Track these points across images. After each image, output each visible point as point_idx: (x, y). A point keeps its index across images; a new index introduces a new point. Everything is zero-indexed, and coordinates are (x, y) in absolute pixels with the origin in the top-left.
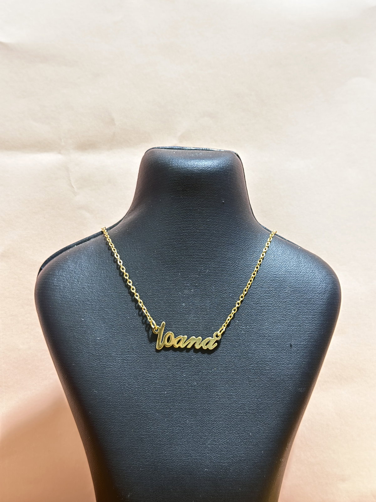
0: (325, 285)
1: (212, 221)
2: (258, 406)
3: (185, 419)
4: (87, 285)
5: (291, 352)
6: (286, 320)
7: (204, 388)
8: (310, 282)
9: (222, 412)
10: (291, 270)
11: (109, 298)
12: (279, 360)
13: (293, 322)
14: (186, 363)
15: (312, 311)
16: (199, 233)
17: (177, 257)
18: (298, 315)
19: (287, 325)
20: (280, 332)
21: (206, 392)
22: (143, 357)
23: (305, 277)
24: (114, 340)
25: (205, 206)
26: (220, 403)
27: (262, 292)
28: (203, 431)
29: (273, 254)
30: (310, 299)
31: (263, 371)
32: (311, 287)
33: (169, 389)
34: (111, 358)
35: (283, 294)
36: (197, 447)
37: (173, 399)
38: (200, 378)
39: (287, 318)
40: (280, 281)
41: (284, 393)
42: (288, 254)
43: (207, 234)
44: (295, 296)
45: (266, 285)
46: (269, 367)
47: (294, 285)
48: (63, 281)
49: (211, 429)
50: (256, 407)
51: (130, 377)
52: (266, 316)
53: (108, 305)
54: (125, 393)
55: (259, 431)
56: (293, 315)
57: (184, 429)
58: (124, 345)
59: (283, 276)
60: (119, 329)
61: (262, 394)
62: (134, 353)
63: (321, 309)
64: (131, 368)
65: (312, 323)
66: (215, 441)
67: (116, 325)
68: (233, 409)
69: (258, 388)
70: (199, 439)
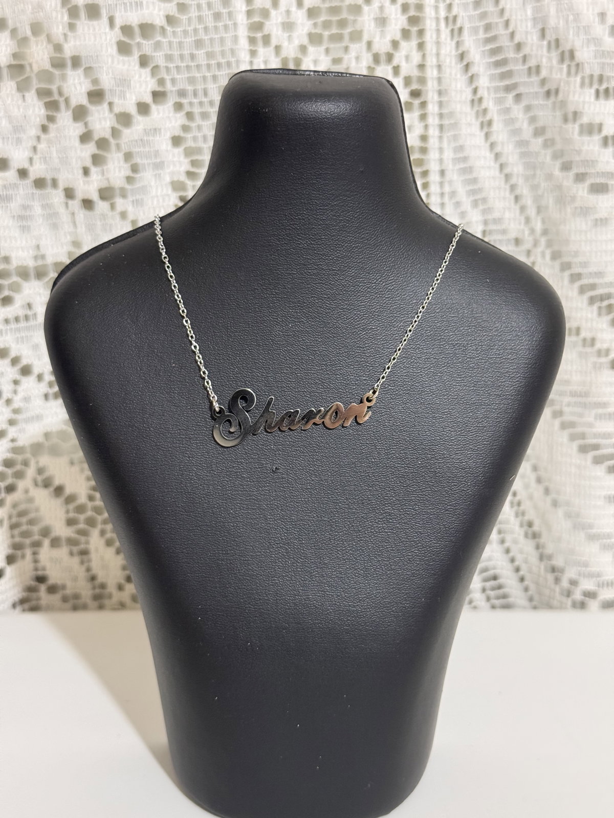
1: (342, 204)
2: (414, 518)
16: (319, 225)
25: (328, 177)
43: (333, 227)
61: (420, 498)
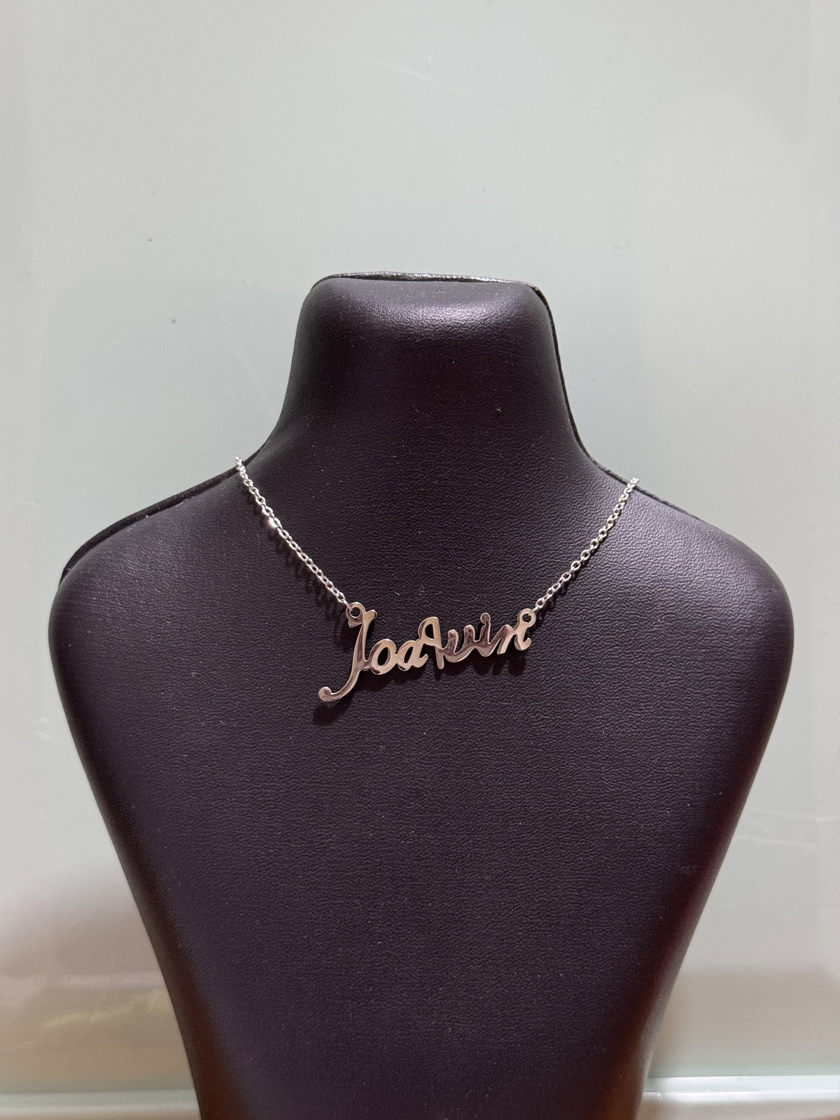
0: (751, 614)
1: (470, 458)
2: (582, 909)
3: (402, 938)
4: (170, 613)
5: (663, 778)
6: (652, 700)
7: (449, 864)
8: (713, 607)
9: (492, 922)
10: (667, 577)
11: (221, 645)
12: (634, 798)
13: (670, 704)
14: (405, 803)
15: (718, 678)
16: (439, 487)
17: (385, 547)
18: (682, 688)
19: (655, 713)
20: (638, 730)
21: (453, 874)
22: (302, 789)
23: (703, 593)
24: (233, 747)
26: (487, 900)
27: (595, 630)
28: (447, 967)
29: (623, 536)
30: (713, 647)
31: (594, 824)
32: (715, 619)
33: (365, 864)
34: (225, 791)
35: (647, 636)
36: (430, 1006)
37: (371, 891)
38: (440, 840)
39: (655, 696)
40: (640, 604)
41: (646, 877)
42: (661, 537)
43: (459, 489)
44: (677, 641)
45: (604, 613)
46: (608, 815)
47: (673, 614)
48: (111, 604)
49: (465, 963)
50: (575, 910)
51: (270, 836)
52: (604, 690)
53: (219, 663)
54: (259, 875)
55: (583, 968)
56: (670, 688)
57: (399, 962)
58: (256, 758)
59: (647, 591)
60: (245, 720)
61: (592, 879)
62: (282, 778)
63: (739, 673)
64: (275, 815)
65: (718, 708)
66: (475, 989)
67: (239, 711)
68: (519, 917)
69: (581, 865)
70: (435, 987)
